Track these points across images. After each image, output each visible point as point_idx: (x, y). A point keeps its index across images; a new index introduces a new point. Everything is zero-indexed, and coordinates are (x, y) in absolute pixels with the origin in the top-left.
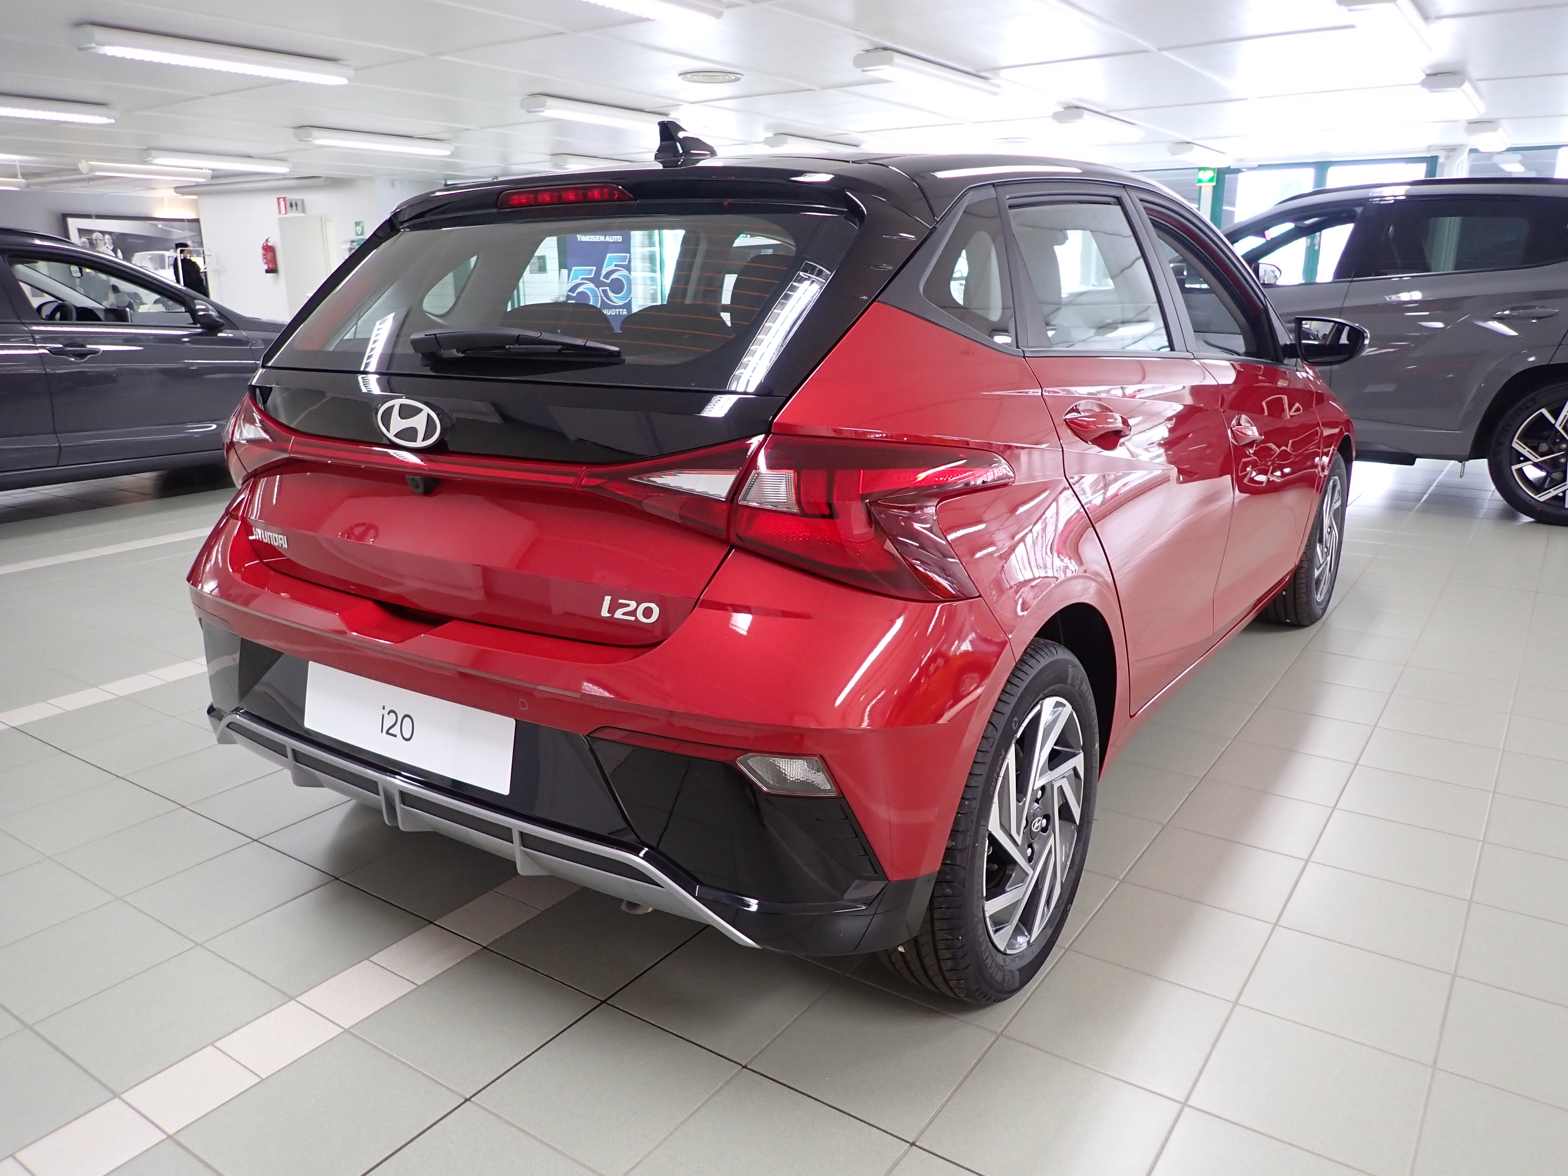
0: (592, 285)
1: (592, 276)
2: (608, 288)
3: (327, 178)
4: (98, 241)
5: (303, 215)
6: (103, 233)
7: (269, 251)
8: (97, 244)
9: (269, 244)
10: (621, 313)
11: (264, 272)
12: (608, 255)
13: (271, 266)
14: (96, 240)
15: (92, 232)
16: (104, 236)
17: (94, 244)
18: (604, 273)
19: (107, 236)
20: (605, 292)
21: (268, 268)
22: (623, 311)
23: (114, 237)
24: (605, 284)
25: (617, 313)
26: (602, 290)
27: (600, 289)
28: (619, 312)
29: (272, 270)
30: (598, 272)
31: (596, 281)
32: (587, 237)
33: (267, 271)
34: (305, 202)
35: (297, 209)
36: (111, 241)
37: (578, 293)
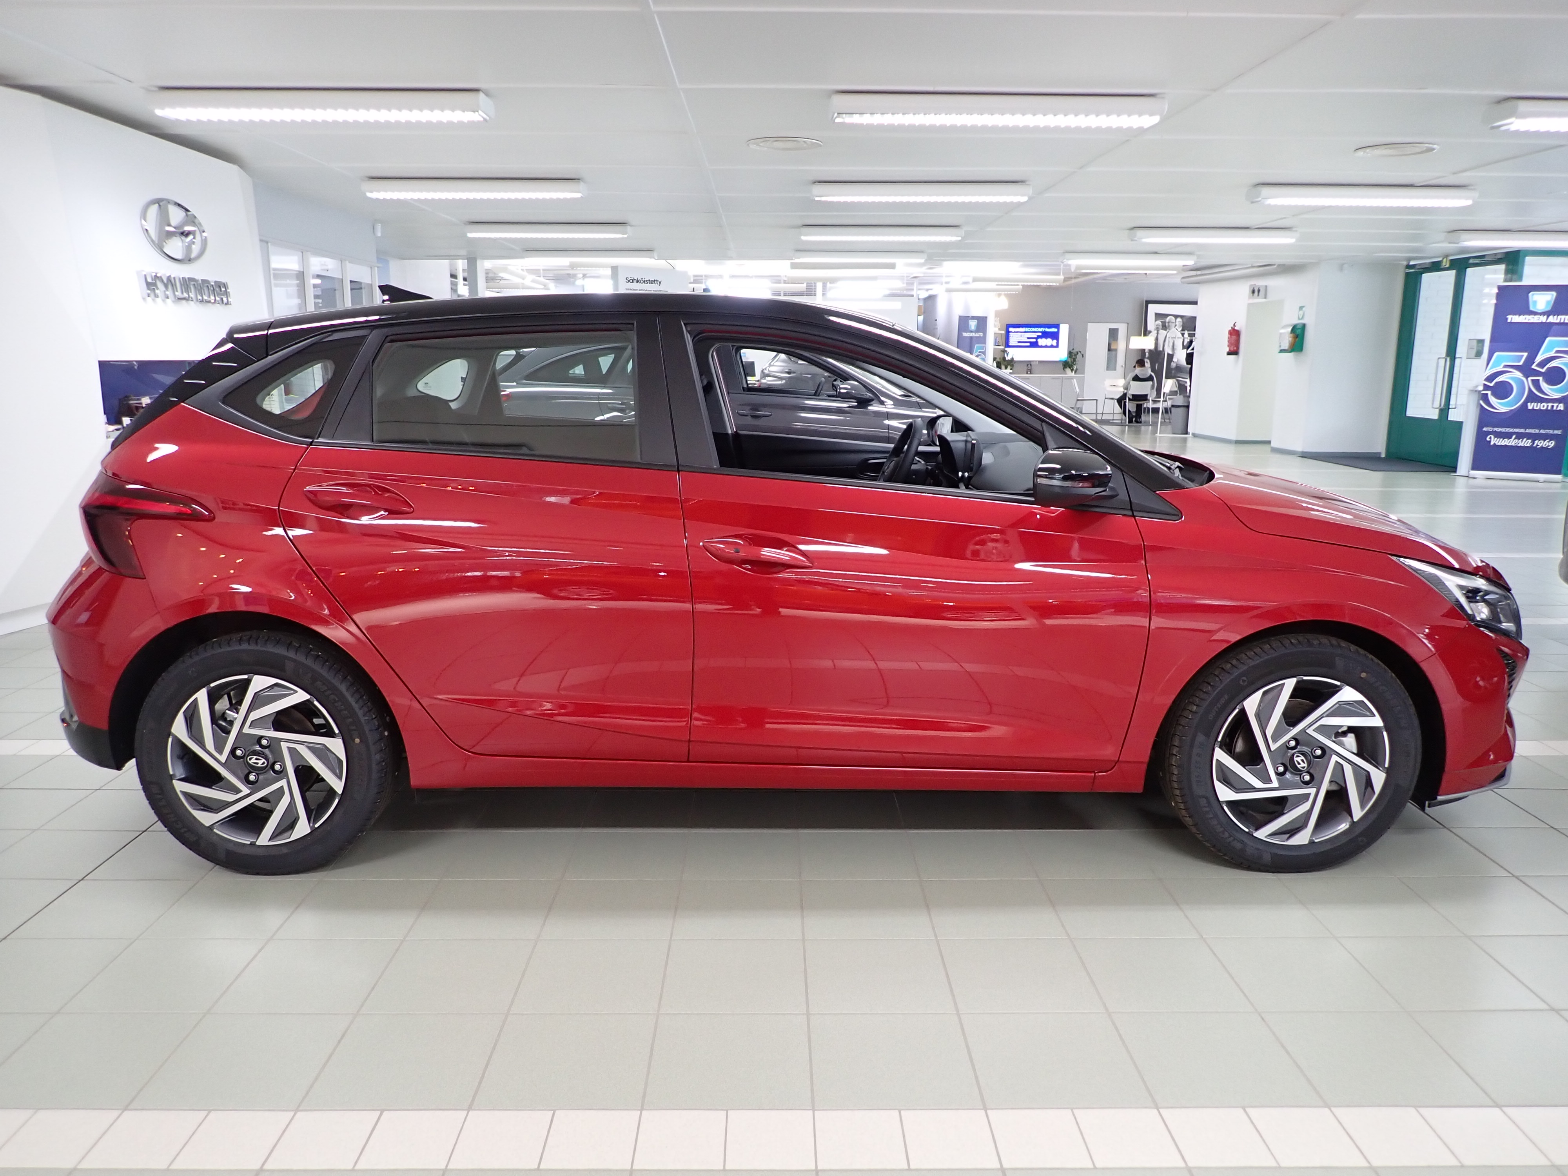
0: (1518, 374)
1: (1521, 363)
2: (1541, 378)
3: (1279, 265)
4: (1170, 324)
5: (1264, 300)
6: (1176, 317)
7: (1235, 334)
8: (1169, 326)
9: (1236, 328)
10: (1555, 408)
11: (1226, 354)
12: (1548, 339)
13: (1232, 349)
14: (1169, 322)
15: (1168, 315)
16: (1176, 319)
17: (1165, 326)
18: (1539, 358)
19: (1179, 319)
20: (1536, 383)
21: (1230, 350)
22: (1557, 406)
23: (1185, 320)
24: (1538, 374)
25: (1549, 408)
26: (1532, 380)
27: (1530, 379)
28: (1553, 407)
29: (1234, 352)
30: (1531, 360)
31: (1526, 370)
32: (1522, 316)
33: (1229, 354)
34: (1269, 289)
35: (1258, 295)
36: (1181, 323)
37: (1496, 383)
